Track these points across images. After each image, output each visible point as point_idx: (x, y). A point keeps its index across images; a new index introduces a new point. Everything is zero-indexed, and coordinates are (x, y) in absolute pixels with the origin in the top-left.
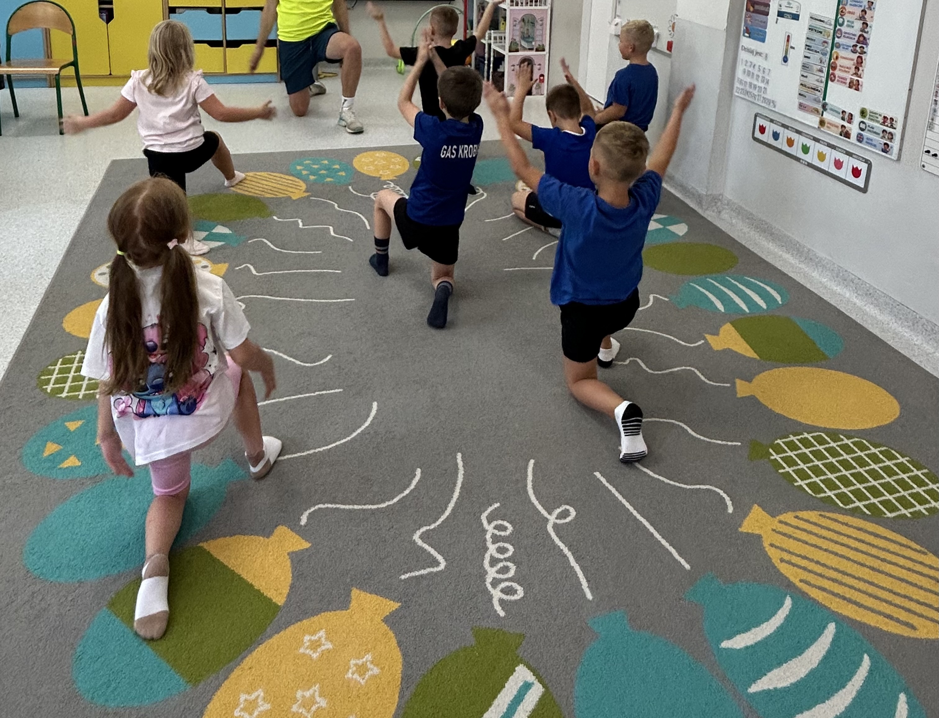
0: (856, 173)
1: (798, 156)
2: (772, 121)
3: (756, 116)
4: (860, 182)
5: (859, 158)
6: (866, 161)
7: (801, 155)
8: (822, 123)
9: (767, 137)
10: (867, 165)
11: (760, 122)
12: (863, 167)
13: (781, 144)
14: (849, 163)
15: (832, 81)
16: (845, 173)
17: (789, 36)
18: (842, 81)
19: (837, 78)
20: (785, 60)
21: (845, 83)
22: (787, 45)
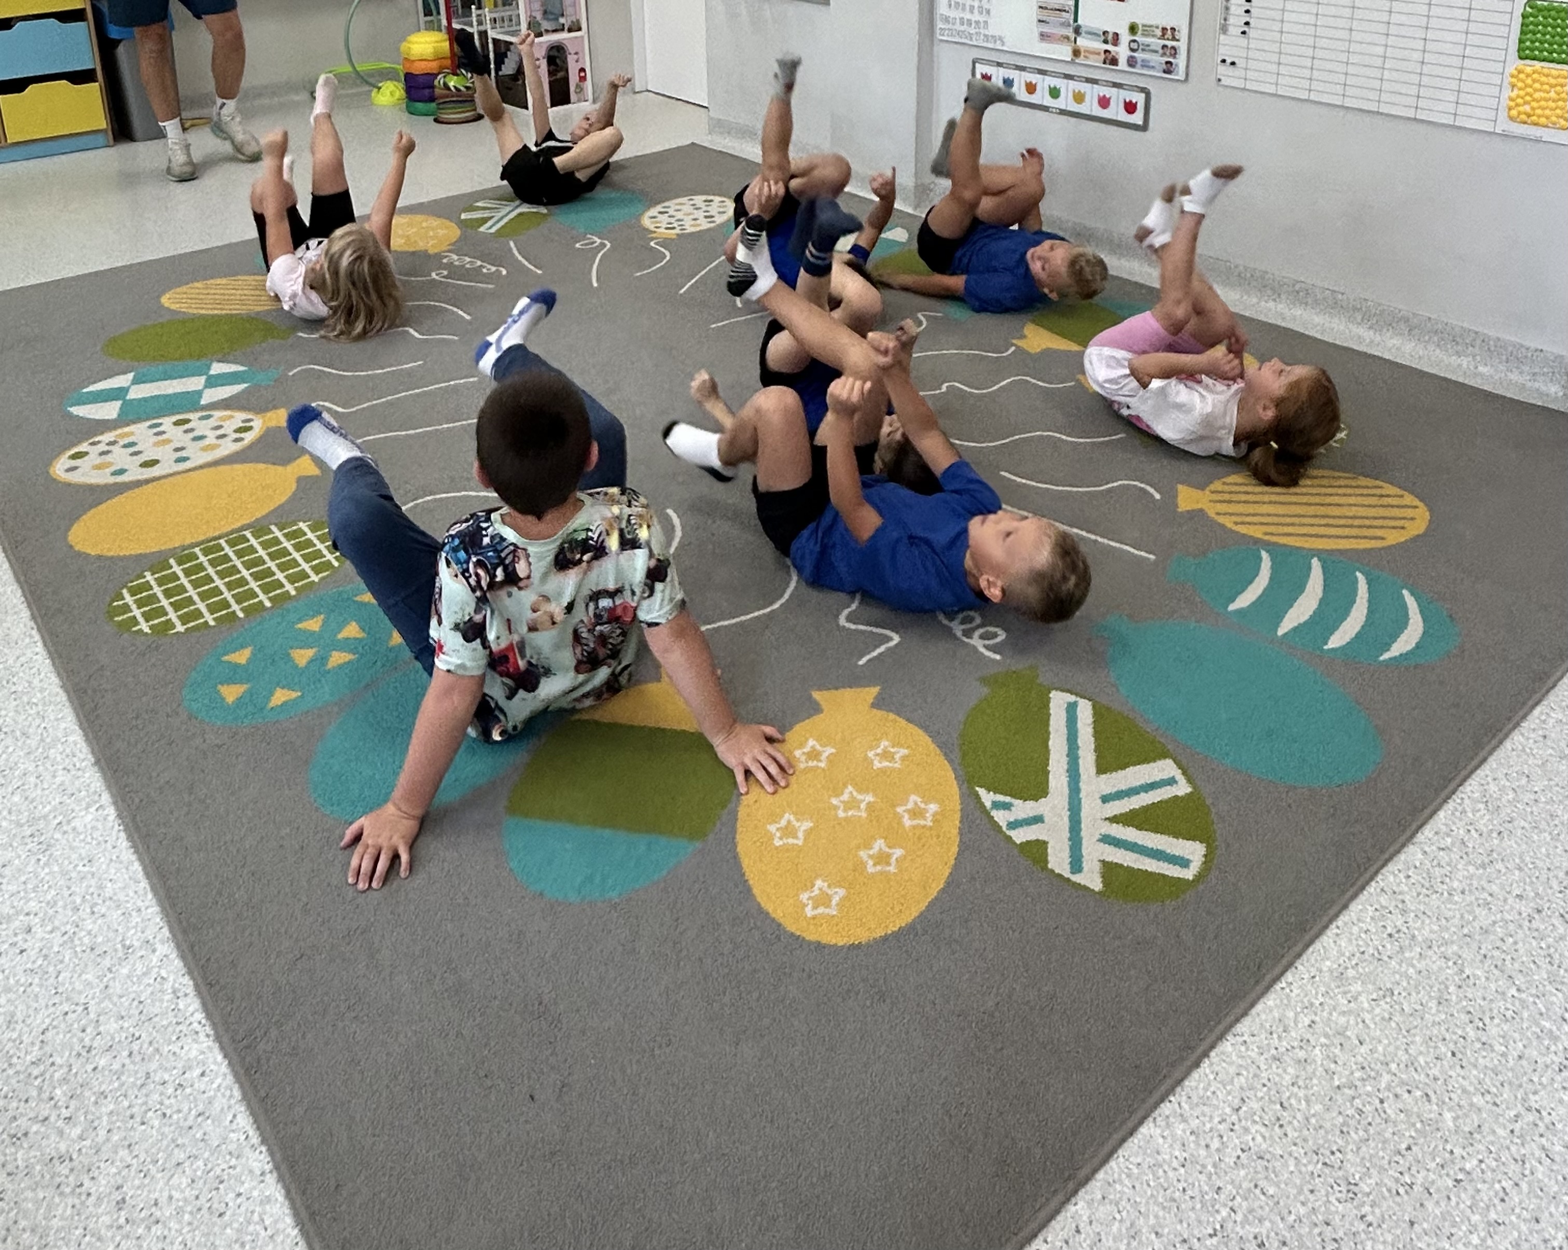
0: (1130, 108)
1: (1046, 103)
2: (999, 65)
3: (974, 63)
4: (1137, 118)
5: (1132, 88)
6: (1143, 90)
7: (1048, 101)
8: (1076, 53)
10: (1143, 95)
11: (982, 69)
12: (1140, 99)
14: (1118, 97)
16: (1116, 111)
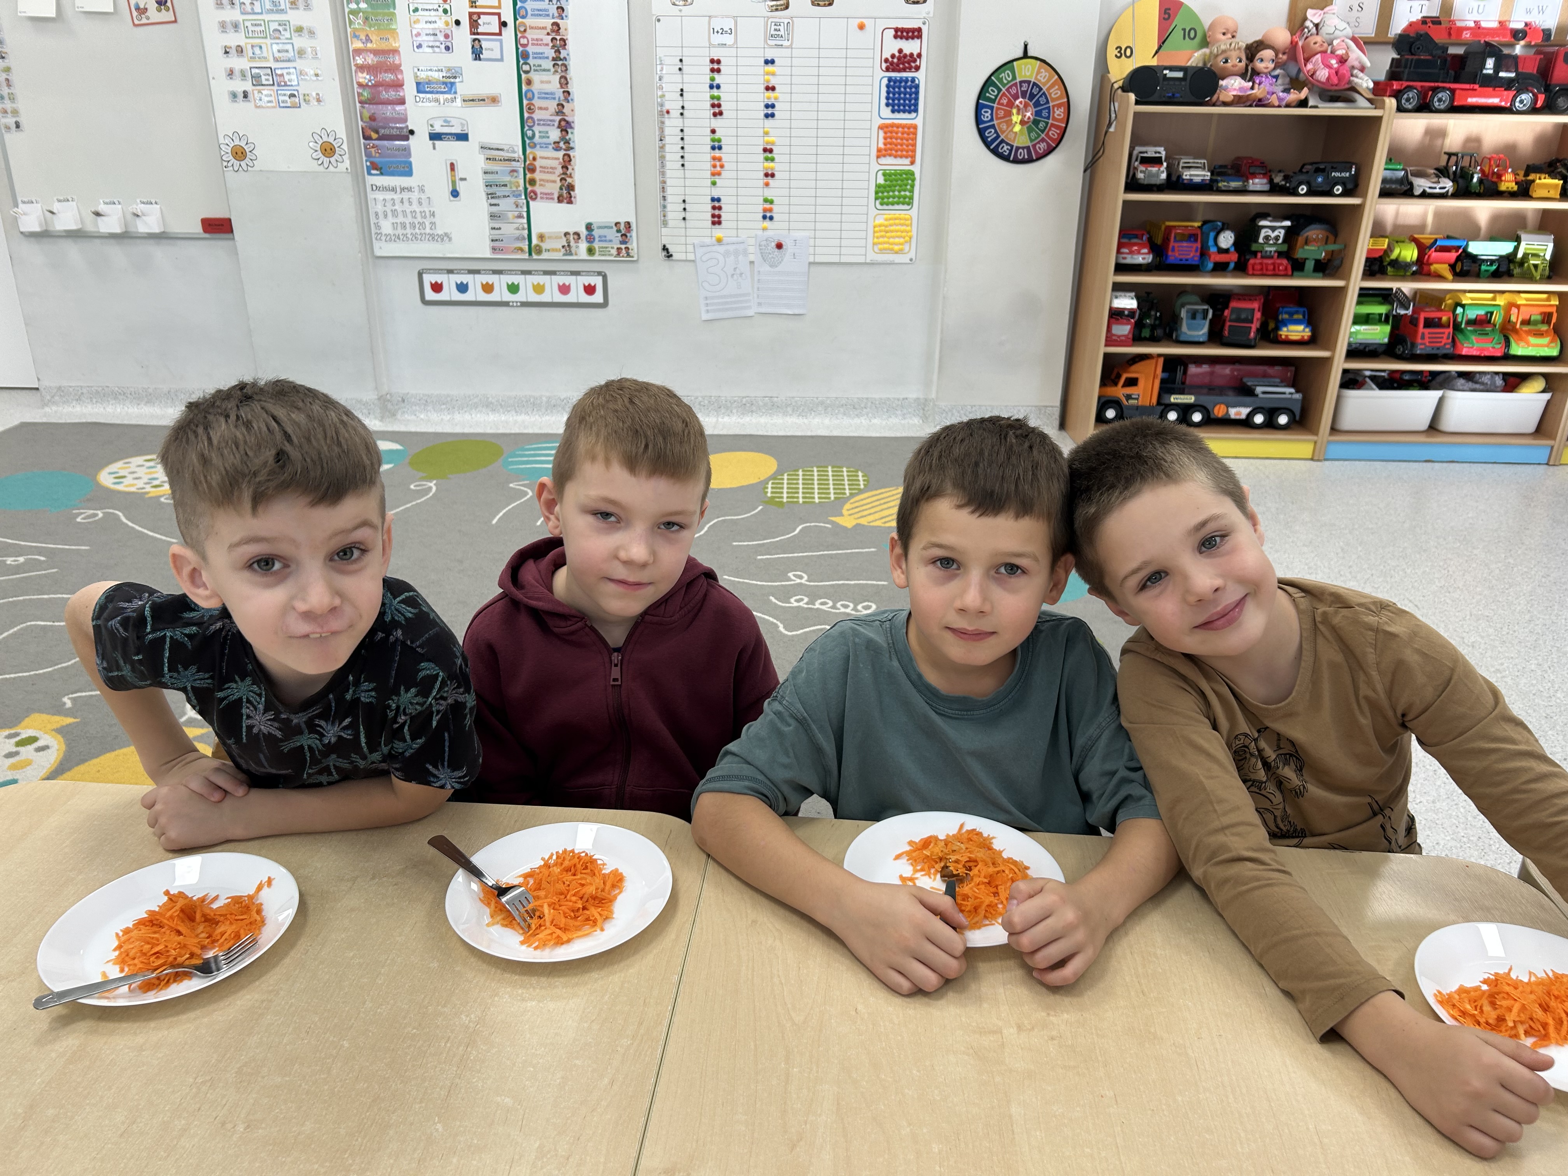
0: (590, 290)
1: (505, 299)
2: (450, 272)
3: (420, 275)
4: (598, 297)
5: (588, 273)
6: (599, 273)
7: (507, 297)
9: (449, 293)
10: (600, 278)
11: (428, 279)
12: (598, 281)
13: (475, 293)
14: (577, 284)
15: (534, 199)
16: (577, 295)
17: (452, 165)
18: (548, 197)
19: (539, 196)
20: (455, 194)
21: (553, 199)
22: (453, 176)
